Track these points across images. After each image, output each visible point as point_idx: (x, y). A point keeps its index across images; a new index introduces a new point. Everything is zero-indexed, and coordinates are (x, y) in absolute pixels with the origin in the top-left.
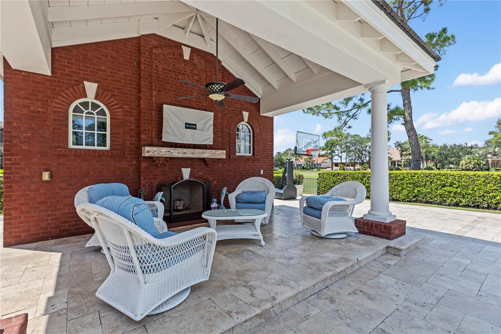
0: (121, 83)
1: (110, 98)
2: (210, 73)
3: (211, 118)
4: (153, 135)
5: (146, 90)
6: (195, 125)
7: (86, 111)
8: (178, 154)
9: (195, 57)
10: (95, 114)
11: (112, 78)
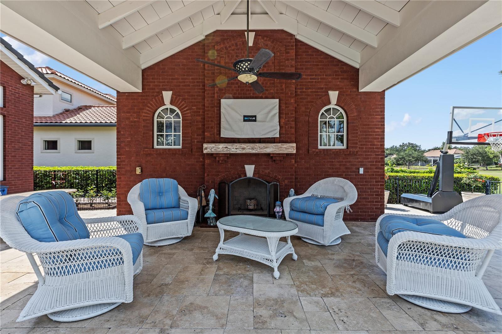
0: (190, 86)
1: (181, 102)
2: (279, 53)
3: (276, 106)
4: (215, 131)
5: (210, 89)
6: (255, 116)
7: (166, 117)
8: (236, 150)
9: (260, 40)
10: (172, 118)
11: (183, 84)
